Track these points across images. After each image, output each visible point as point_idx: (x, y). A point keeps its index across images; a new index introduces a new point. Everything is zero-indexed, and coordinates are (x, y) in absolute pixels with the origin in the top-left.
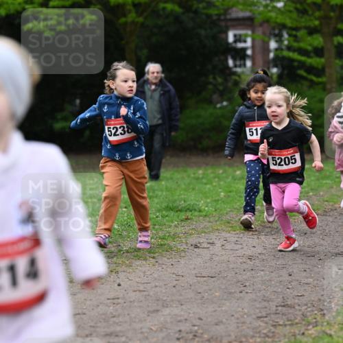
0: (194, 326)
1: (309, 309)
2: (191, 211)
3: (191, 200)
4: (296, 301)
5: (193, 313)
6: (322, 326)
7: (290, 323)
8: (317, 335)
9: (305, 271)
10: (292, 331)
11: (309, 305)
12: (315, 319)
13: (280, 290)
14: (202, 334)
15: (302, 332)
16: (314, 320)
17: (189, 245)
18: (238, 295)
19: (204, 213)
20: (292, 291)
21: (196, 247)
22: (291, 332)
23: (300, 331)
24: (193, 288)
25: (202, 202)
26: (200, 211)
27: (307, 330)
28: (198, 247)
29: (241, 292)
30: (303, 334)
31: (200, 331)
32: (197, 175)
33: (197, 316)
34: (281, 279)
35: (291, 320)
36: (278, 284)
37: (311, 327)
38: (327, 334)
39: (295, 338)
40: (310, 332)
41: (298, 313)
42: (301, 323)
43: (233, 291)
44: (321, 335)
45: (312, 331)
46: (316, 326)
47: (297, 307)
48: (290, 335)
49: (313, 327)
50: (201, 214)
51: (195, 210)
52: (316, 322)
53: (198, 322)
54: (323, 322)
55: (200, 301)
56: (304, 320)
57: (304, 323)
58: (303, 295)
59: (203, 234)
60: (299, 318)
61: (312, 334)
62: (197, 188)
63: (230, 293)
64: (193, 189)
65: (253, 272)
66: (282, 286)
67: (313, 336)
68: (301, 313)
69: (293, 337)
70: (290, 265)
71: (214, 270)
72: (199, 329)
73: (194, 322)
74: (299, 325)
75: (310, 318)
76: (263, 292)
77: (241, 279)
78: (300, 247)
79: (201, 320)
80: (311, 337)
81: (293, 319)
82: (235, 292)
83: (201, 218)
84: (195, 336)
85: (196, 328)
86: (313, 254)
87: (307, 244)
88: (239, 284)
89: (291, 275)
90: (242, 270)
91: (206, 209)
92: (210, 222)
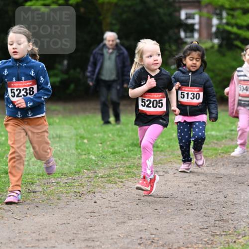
0: (152, 234)
1: (240, 223)
4: (230, 217)
5: (151, 225)
7: (225, 233)
8: (245, 243)
9: (237, 194)
11: (239, 220)
12: (244, 231)
13: (217, 208)
14: (158, 240)
15: (234, 240)
18: (186, 212)
19: (160, 149)
20: (226, 209)
22: (225, 241)
23: (232, 240)
24: (151, 205)
26: (157, 147)
27: (238, 239)
29: (188, 209)
30: (235, 242)
31: (157, 239)
33: (154, 227)
34: (218, 200)
35: (225, 232)
36: (216, 204)
37: (240, 237)
39: (229, 245)
40: (240, 241)
41: (231, 226)
45: (242, 240)
46: (245, 236)
47: (230, 222)
48: (225, 243)
49: (243, 237)
50: (158, 149)
52: (245, 233)
55: (156, 216)
56: (235, 232)
57: (235, 234)
58: (235, 213)
59: (160, 165)
60: (232, 230)
61: (242, 242)
63: (180, 210)
65: (198, 194)
66: (219, 206)
67: (242, 244)
68: (234, 226)
69: (227, 244)
70: (225, 190)
71: (167, 193)
72: (155, 237)
73: (152, 231)
74: (232, 235)
75: (240, 230)
76: (204, 210)
77: (188, 199)
78: (233, 176)
79: (158, 230)
80: (240, 245)
81: (227, 230)
82: (183, 209)
83: (158, 153)
84: (152, 242)
85: (153, 236)
86: (243, 181)
87: (239, 173)
88: (187, 203)
89: (226, 197)
90: (189, 193)
91: (162, 145)
92: (165, 156)
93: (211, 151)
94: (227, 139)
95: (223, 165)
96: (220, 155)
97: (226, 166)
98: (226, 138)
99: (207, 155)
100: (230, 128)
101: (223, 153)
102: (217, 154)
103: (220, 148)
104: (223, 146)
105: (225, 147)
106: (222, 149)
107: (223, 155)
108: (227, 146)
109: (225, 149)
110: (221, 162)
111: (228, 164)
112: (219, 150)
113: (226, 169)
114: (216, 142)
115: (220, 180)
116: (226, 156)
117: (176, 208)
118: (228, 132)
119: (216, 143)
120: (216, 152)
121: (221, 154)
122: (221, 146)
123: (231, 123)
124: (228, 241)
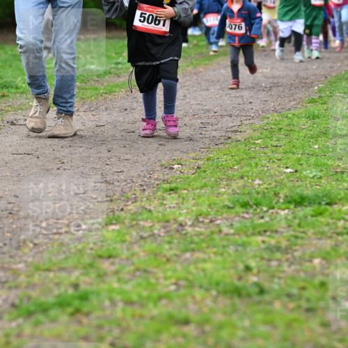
0: (10, 203)
1: (129, 185)
2: (8, 88)
3: (8, 77)
4: (115, 177)
5: (9, 191)
6: (141, 201)
7: (109, 199)
8: (136, 210)
9: (125, 147)
10: (111, 207)
11: (129, 181)
12: (135, 194)
13: (98, 166)
14: (18, 211)
15: (121, 208)
16: (134, 196)
17: (6, 122)
18: (56, 172)
19: (21, 90)
20: (111, 167)
21: (12, 124)
22: (109, 208)
23: (118, 207)
24: (8, 165)
25: (19, 78)
26: (17, 88)
27: (125, 205)
28: (15, 124)
29: (59, 169)
30: (122, 210)
31: (16, 209)
32: (14, 52)
33: (13, 194)
34: (99, 155)
35: (110, 196)
36: (97, 161)
37: (130, 203)
38: (146, 209)
39: (114, 215)
40: (129, 208)
41: (116, 189)
42: (120, 199)
43: (51, 168)
44: (140, 211)
45: (132, 207)
46: (136, 202)
47: (116, 183)
48: (109, 211)
49: (133, 203)
50: (18, 91)
51: (12, 87)
52: (135, 198)
53: (13, 200)
54: (142, 198)
55: (15, 179)
56: (122, 196)
57: (123, 199)
58: (123, 171)
59: (20, 111)
60: (118, 194)
61: (131, 210)
62: (14, 65)
63: (47, 170)
64: (10, 66)
65: (71, 149)
66: (101, 163)
67: (132, 212)
68: (120, 189)
69: (112, 213)
70: (109, 142)
71: (30, 148)
72: (14, 207)
73: (10, 199)
74: (119, 201)
75: (129, 194)
76: (81, 169)
77: (58, 156)
78: (119, 124)
79: (17, 197)
80: (130, 213)
81: (111, 195)
82: (52, 169)
83: (18, 95)
84: (10, 213)
85: (12, 205)
86: (133, 130)
87: (127, 120)
88: (57, 160)
89: (110, 151)
90: (60, 147)
91: (24, 85)
92: (27, 99)
93: (89, 91)
94: (112, 75)
95: (106, 109)
96: (101, 96)
97: (110, 110)
98: (110, 73)
99: (84, 96)
100: (115, 61)
101: (106, 93)
102: (97, 95)
103: (102, 87)
104: (105, 84)
105: (109, 85)
106: (104, 89)
107: (107, 96)
108: (111, 84)
109: (109, 88)
110: (103, 105)
111: (114, 108)
112: (101, 89)
113: (109, 114)
114: (97, 79)
115: (102, 128)
116: (110, 97)
117: (42, 167)
118: (113, 66)
119: (97, 81)
120: (97, 91)
121: (104, 95)
122: (103, 85)
123: (117, 53)
124: (113, 209)
